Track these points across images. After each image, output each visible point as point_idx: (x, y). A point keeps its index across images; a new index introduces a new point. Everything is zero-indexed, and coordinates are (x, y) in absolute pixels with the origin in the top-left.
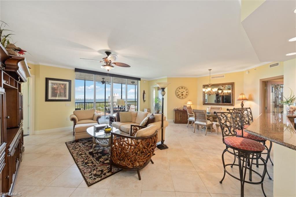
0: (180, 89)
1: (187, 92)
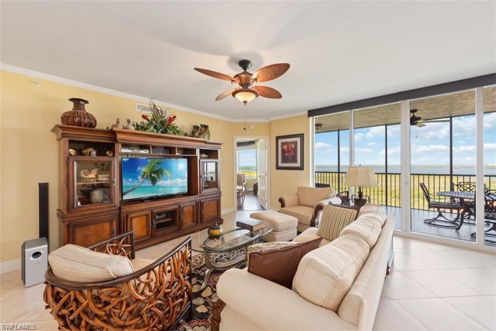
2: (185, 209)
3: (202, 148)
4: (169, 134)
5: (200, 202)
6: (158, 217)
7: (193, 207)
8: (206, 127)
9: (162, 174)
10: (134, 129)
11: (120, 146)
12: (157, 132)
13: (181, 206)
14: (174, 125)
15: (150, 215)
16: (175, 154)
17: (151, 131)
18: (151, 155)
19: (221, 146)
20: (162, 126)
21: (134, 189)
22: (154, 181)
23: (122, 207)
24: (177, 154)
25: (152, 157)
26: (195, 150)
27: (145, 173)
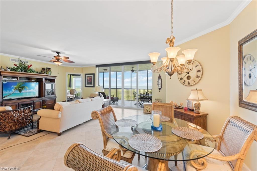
1: (198, 71)
2: (36, 103)
3: (46, 78)
4: (28, 72)
5: (45, 100)
6: (22, 106)
7: (41, 102)
8: (49, 69)
9: (24, 88)
10: (10, 71)
11: (2, 77)
12: (22, 72)
13: (34, 102)
14: (31, 68)
15: (18, 105)
16: (31, 80)
17: (19, 71)
18: (18, 81)
19: (57, 77)
20: (24, 69)
21: (10, 95)
22: (20, 91)
23: (3, 102)
24: (32, 80)
25: (19, 82)
26: (42, 79)
27: (16, 88)
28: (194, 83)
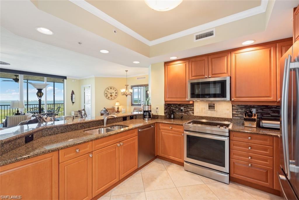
0: (108, 89)
1: (116, 93)
28: (114, 98)
